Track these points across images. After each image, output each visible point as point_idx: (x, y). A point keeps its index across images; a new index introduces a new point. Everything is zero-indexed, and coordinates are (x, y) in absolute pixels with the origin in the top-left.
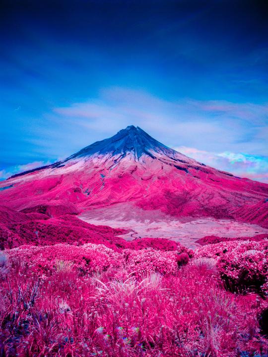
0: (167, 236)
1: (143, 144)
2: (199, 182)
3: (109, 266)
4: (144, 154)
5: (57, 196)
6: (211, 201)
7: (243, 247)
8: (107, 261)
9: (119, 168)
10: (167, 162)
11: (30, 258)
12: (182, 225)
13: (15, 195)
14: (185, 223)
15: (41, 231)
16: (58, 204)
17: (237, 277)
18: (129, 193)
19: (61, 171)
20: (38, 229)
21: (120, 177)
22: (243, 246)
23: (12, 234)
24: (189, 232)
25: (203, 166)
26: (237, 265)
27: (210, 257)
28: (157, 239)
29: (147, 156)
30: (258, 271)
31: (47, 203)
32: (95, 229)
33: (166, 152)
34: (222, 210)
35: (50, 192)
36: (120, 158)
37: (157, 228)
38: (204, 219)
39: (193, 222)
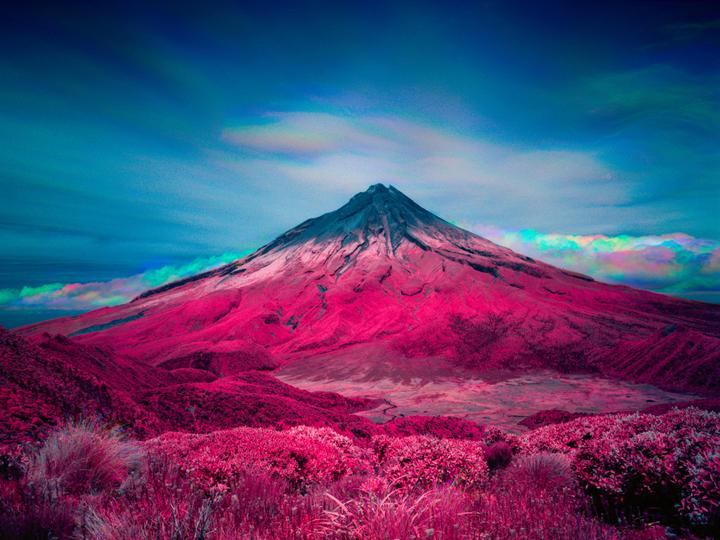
0: (458, 412)
1: (402, 221)
2: (522, 295)
3: (344, 472)
4: (406, 241)
5: (232, 333)
6: (549, 335)
7: (627, 427)
8: (340, 462)
9: (354, 272)
10: (453, 255)
11: (185, 456)
12: (490, 388)
13: (148, 333)
14: (495, 383)
15: (200, 406)
16: (233, 350)
17: (620, 490)
18: (376, 323)
19: (239, 282)
20: (193, 403)
21: (357, 290)
22: (626, 425)
23: (142, 412)
24: (505, 403)
25: (528, 263)
26: (617, 464)
27: (556, 451)
28: (438, 418)
29: (411, 245)
30: (664, 475)
31: (213, 348)
32: (308, 399)
33: (451, 236)
34: (574, 353)
35: (219, 325)
36: (357, 252)
37: (437, 396)
38: (535, 374)
39: (512, 381)
